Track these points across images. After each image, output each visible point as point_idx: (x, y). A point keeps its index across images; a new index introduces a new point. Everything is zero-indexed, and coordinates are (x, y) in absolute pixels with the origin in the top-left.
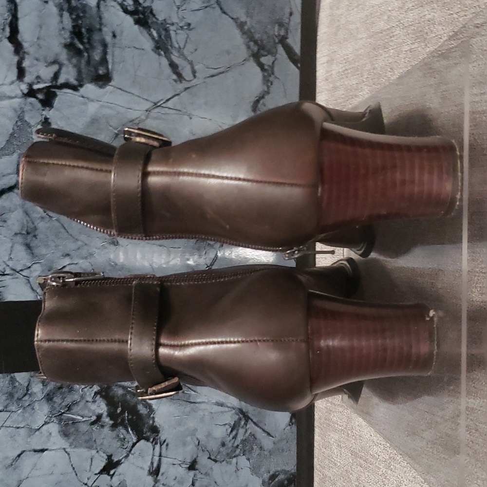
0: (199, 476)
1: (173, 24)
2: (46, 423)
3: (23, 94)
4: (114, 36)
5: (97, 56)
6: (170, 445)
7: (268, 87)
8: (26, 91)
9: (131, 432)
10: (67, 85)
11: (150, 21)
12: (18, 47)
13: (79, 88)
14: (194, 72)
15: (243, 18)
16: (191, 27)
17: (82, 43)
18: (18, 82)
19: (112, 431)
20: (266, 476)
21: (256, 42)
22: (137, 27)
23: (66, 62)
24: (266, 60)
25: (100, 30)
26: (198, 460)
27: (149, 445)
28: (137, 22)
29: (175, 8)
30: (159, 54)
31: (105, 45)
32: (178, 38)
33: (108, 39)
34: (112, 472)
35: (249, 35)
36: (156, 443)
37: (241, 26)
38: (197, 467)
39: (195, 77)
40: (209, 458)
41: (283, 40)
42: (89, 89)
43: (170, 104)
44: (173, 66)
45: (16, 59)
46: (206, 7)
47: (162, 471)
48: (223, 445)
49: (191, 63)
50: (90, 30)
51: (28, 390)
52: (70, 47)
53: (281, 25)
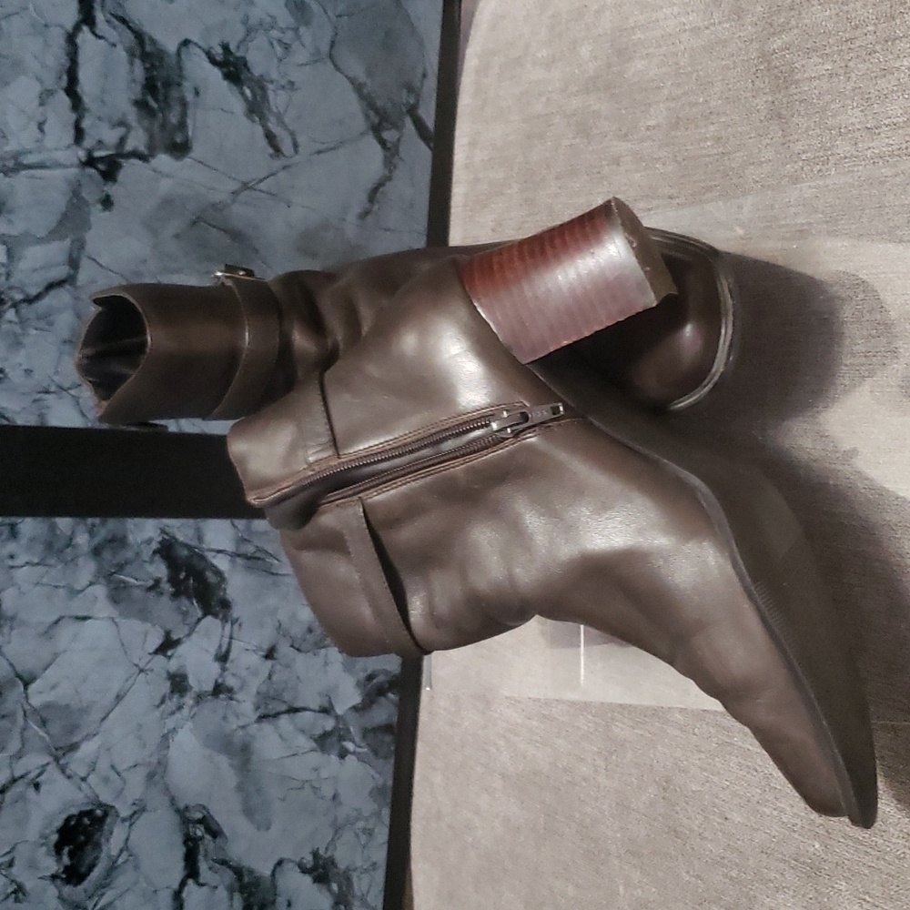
0: (278, 667)
1: (272, 82)
2: (91, 584)
3: (81, 162)
4: (197, 93)
5: (174, 118)
6: (244, 626)
7: (391, 171)
8: (84, 159)
9: (196, 604)
10: (135, 154)
11: (242, 77)
12: (77, 103)
13: (150, 159)
14: (296, 146)
15: (362, 78)
16: (295, 86)
17: (156, 100)
18: (74, 147)
19: (173, 601)
20: (362, 675)
21: (377, 111)
22: (225, 83)
23: (134, 124)
24: (389, 135)
25: (179, 85)
26: (278, 647)
27: (218, 622)
28: (227, 76)
29: (275, 61)
30: (253, 121)
31: (184, 104)
32: (277, 99)
33: (190, 97)
34: (169, 653)
35: (368, 101)
36: (227, 622)
37: (358, 87)
38: (275, 655)
39: (296, 151)
40: (292, 646)
41: (412, 111)
42: (163, 160)
43: (262, 186)
44: (270, 137)
45: (73, 117)
46: (316, 61)
47: (232, 656)
48: (310, 630)
49: (292, 134)
50: (168, 84)
51: (71, 539)
52: (141, 105)
53: (411, 89)
